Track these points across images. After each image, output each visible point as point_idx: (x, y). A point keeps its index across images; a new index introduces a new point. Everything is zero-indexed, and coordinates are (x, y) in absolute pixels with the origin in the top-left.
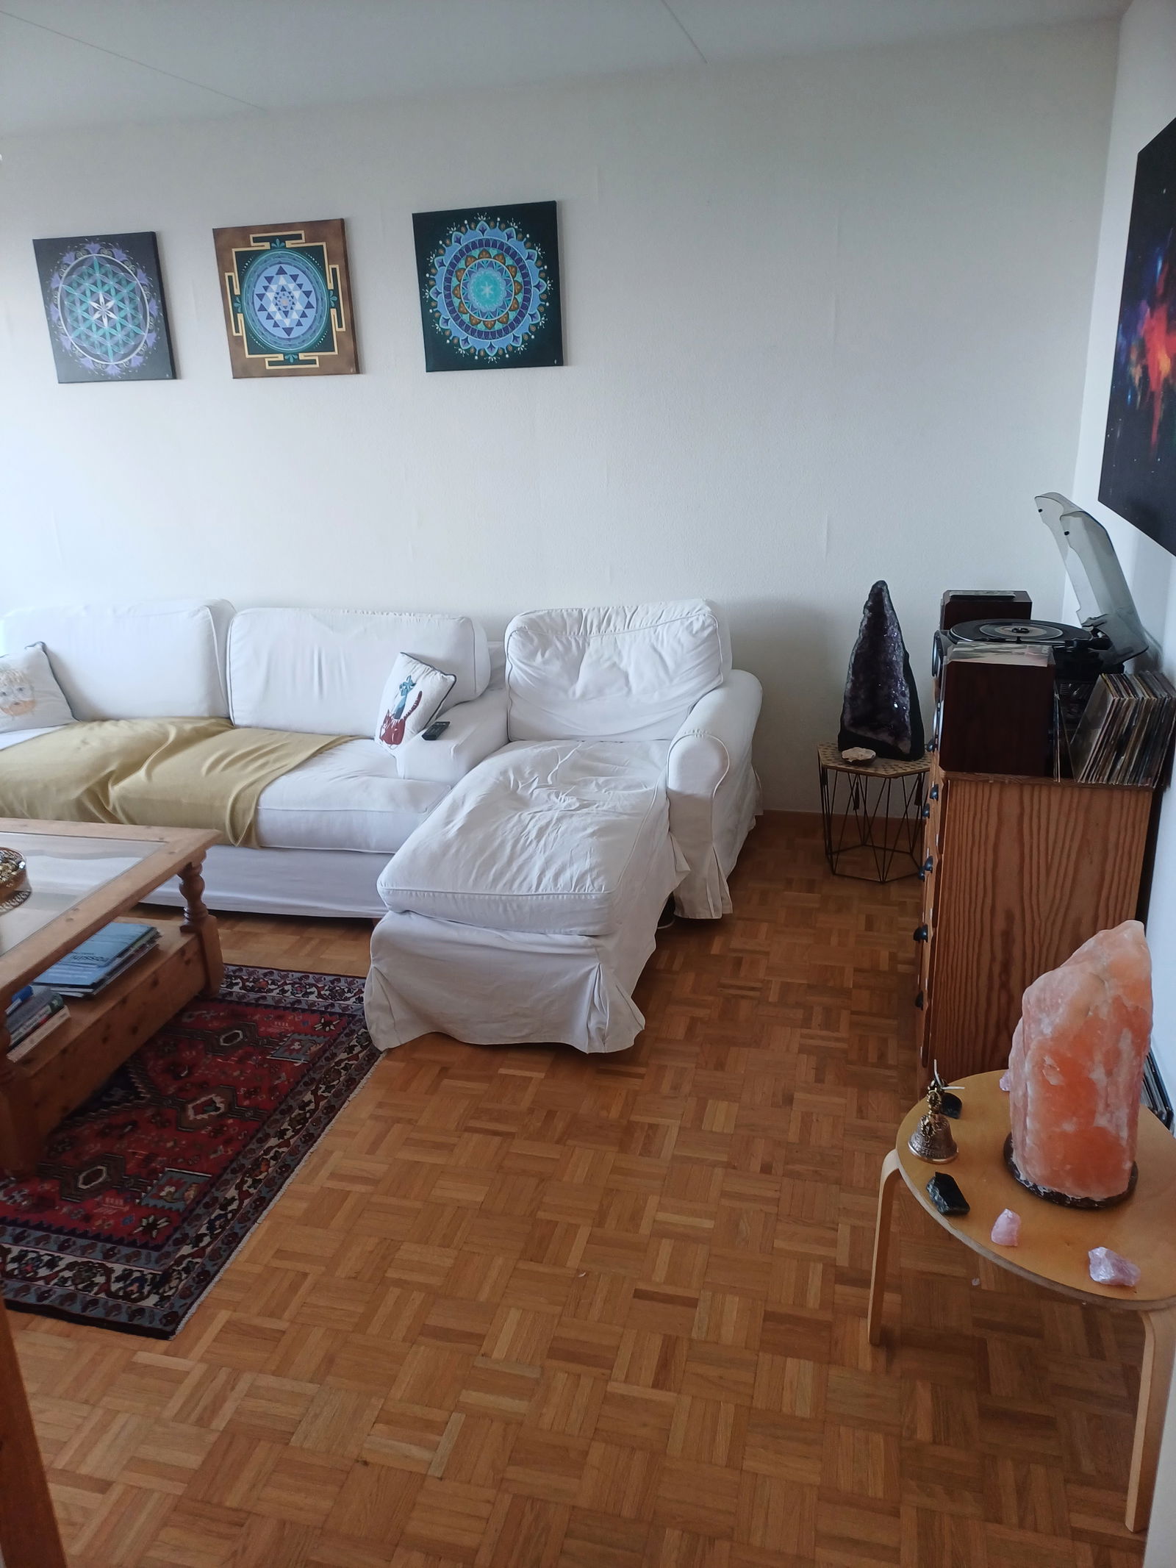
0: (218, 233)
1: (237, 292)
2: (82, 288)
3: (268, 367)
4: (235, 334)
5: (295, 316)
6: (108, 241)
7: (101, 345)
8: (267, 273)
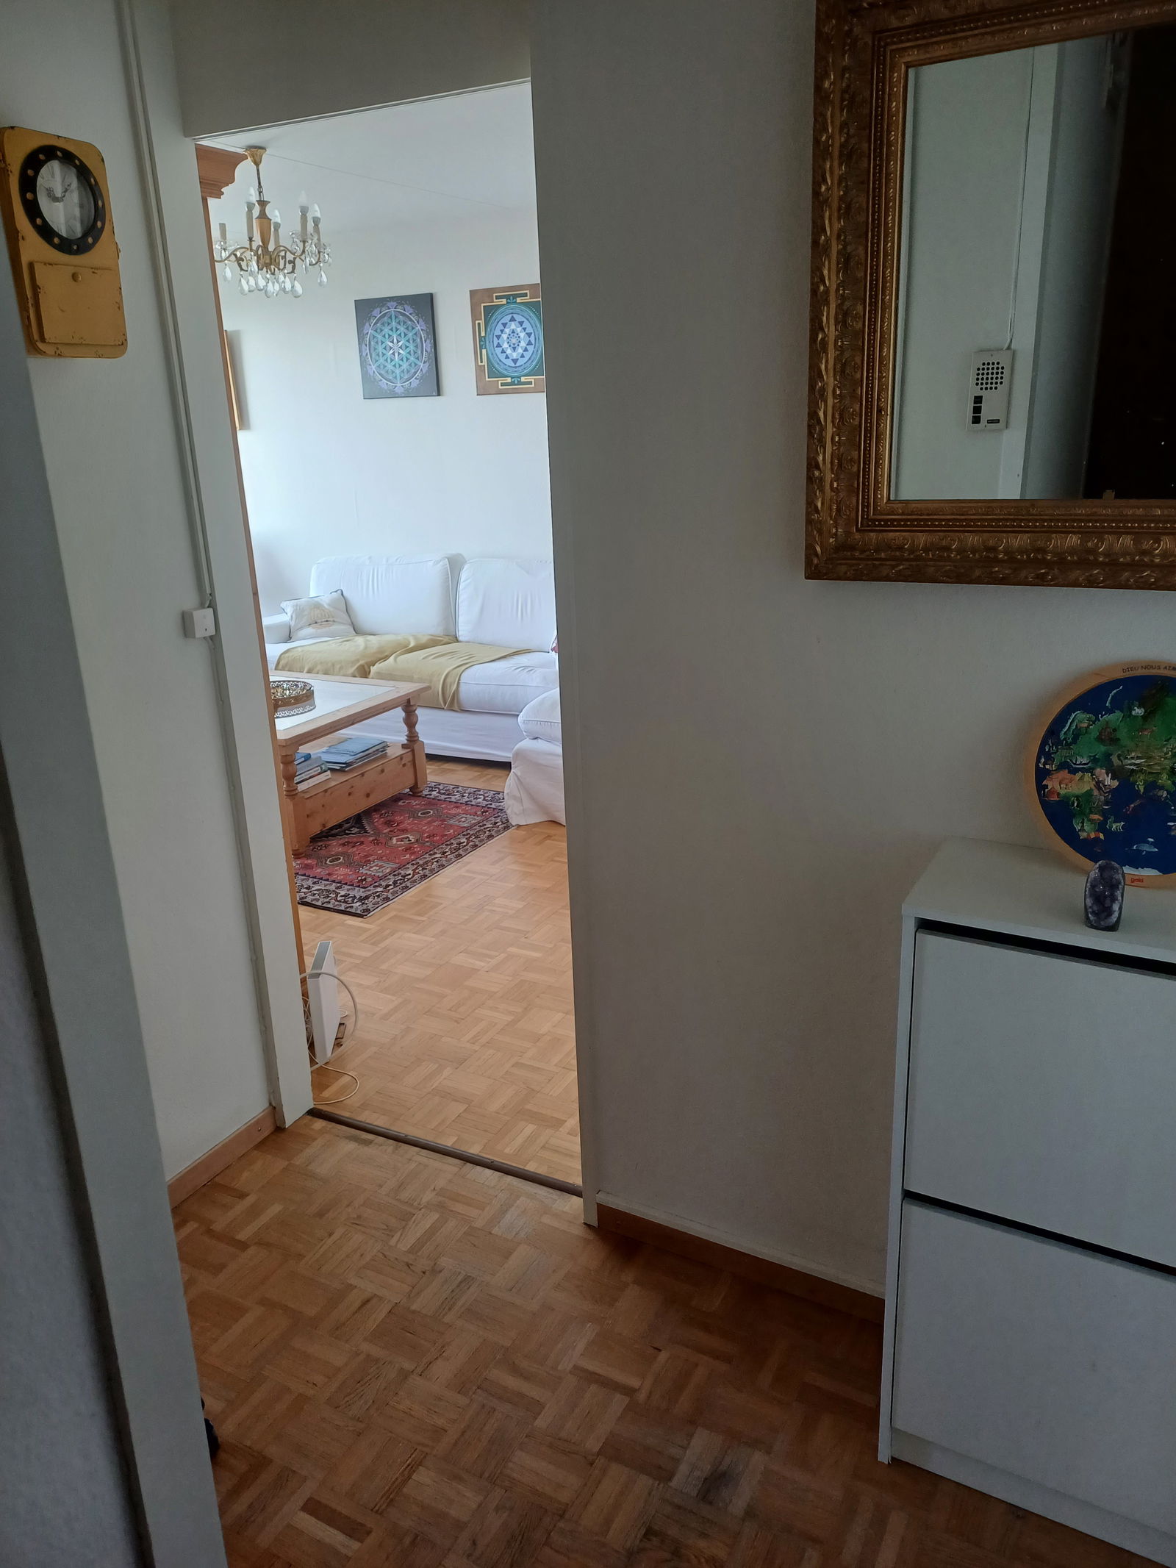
0: (473, 293)
1: (483, 334)
2: (383, 333)
3: (500, 387)
4: (480, 364)
5: (520, 351)
6: (401, 300)
7: (393, 372)
8: (502, 321)
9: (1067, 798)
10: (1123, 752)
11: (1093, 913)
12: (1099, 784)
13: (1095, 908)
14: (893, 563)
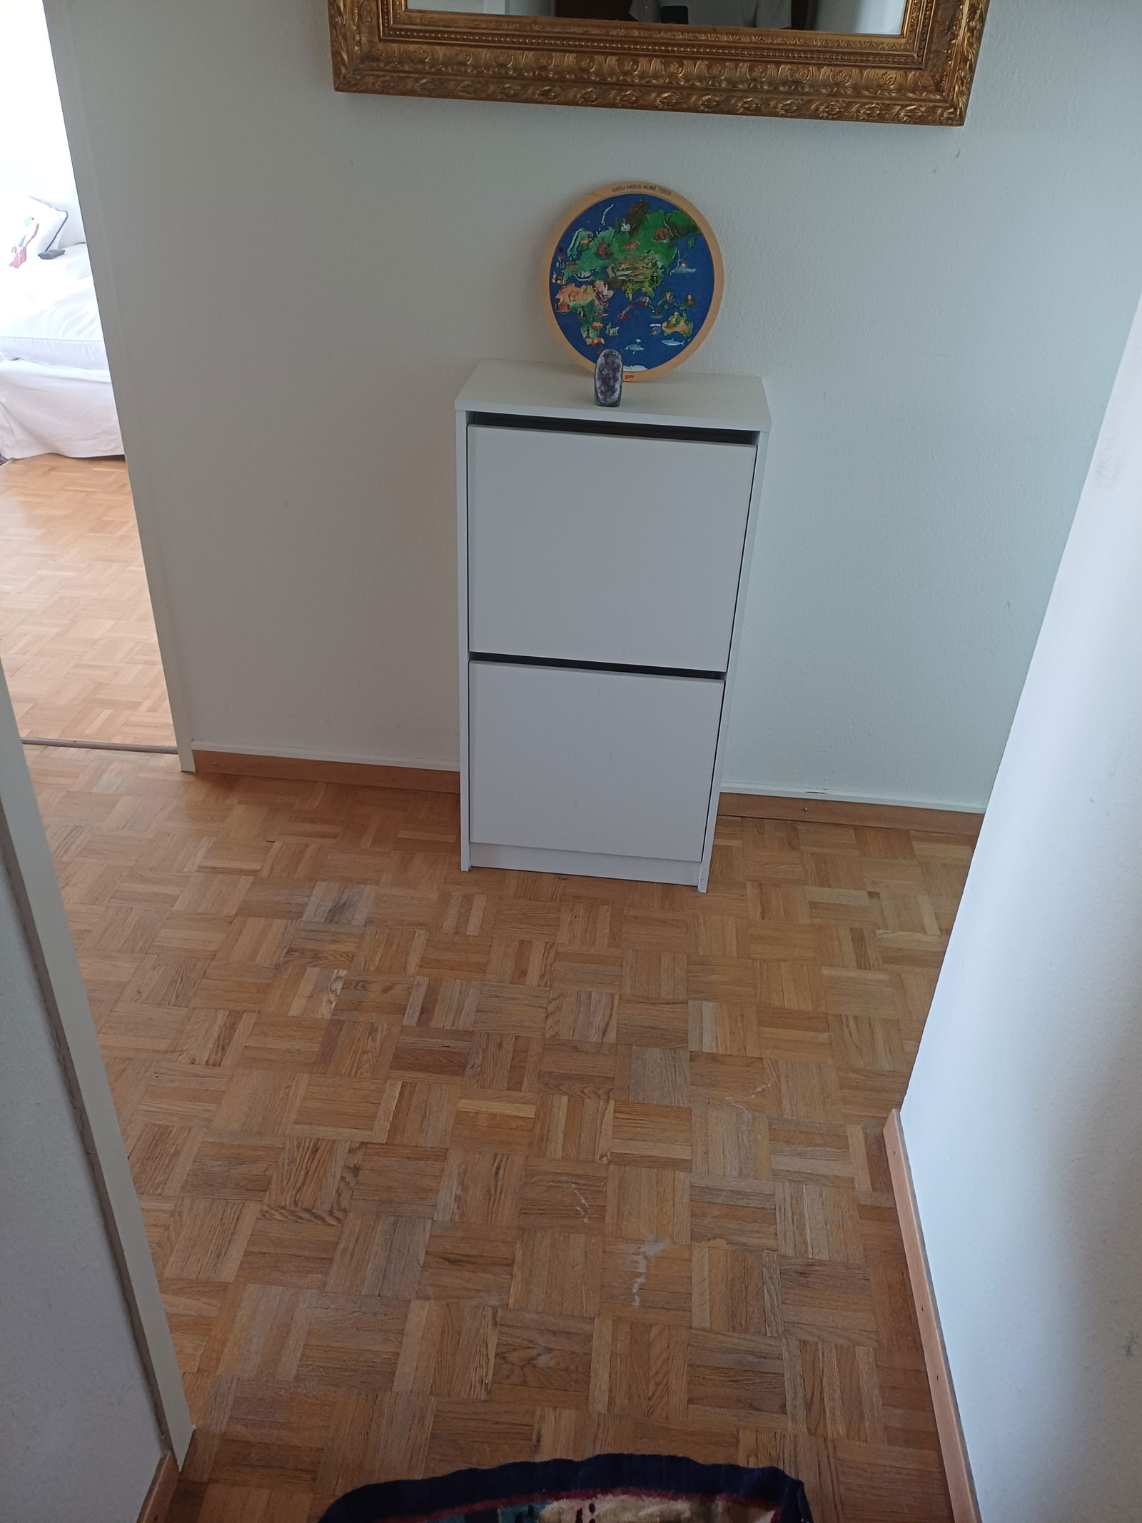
9: (575, 309)
10: (616, 264)
11: (601, 392)
12: (598, 294)
13: (603, 388)
14: (417, 76)
